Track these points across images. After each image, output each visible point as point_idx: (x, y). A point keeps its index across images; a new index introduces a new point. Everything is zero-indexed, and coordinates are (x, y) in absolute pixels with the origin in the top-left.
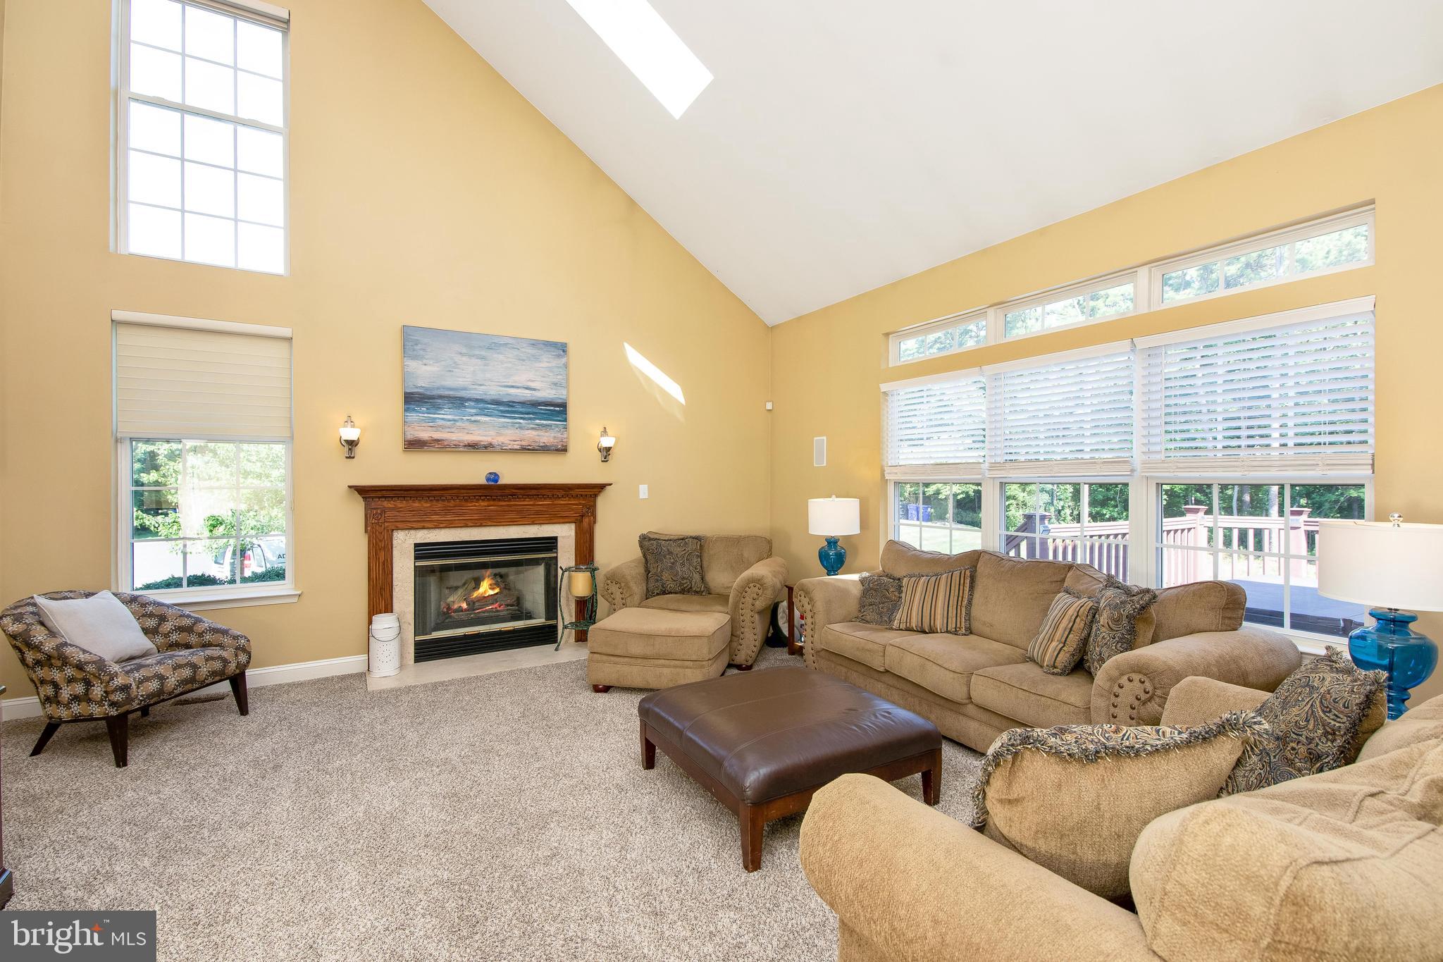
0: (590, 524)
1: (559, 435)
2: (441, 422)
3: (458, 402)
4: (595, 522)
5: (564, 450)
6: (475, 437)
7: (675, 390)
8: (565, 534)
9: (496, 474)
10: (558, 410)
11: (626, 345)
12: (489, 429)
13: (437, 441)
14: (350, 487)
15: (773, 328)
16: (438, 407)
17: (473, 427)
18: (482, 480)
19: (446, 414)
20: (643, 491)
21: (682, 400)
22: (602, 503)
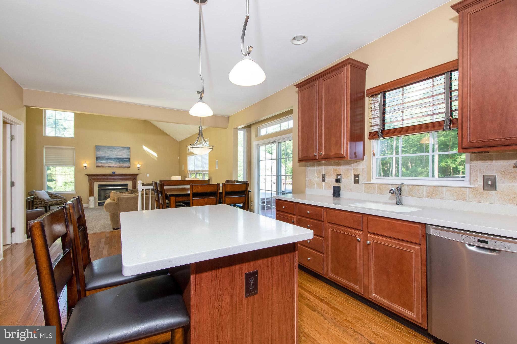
0: (135, 182)
1: (128, 164)
2: (103, 163)
3: (107, 159)
4: (136, 181)
5: (129, 167)
6: (110, 165)
7: (155, 155)
8: (130, 183)
9: (114, 172)
10: (128, 160)
11: (143, 146)
12: (113, 164)
13: (102, 166)
14: (85, 174)
15: (179, 142)
16: (102, 160)
17: (110, 164)
18: (111, 173)
19: (104, 161)
20: (148, 175)
21: (157, 156)
22: (138, 177)
